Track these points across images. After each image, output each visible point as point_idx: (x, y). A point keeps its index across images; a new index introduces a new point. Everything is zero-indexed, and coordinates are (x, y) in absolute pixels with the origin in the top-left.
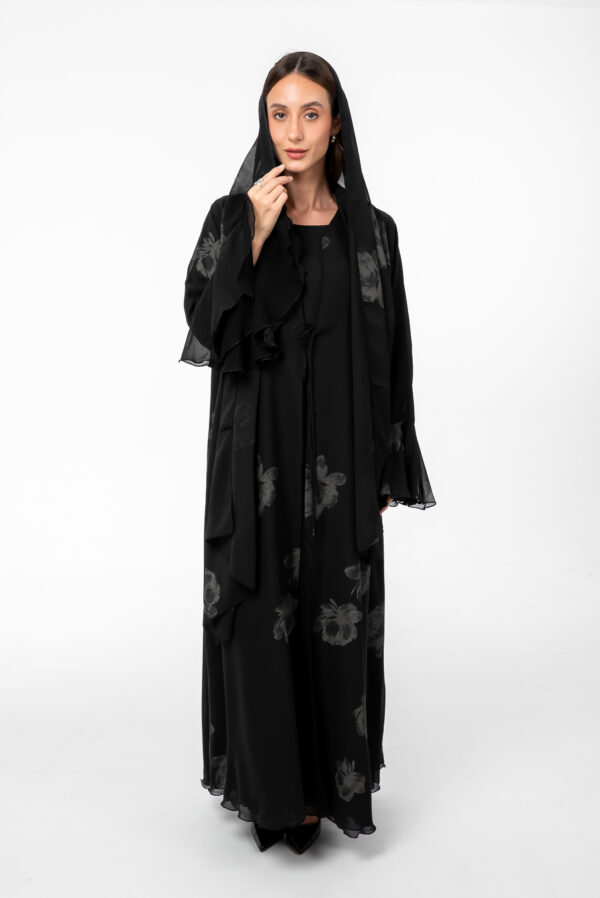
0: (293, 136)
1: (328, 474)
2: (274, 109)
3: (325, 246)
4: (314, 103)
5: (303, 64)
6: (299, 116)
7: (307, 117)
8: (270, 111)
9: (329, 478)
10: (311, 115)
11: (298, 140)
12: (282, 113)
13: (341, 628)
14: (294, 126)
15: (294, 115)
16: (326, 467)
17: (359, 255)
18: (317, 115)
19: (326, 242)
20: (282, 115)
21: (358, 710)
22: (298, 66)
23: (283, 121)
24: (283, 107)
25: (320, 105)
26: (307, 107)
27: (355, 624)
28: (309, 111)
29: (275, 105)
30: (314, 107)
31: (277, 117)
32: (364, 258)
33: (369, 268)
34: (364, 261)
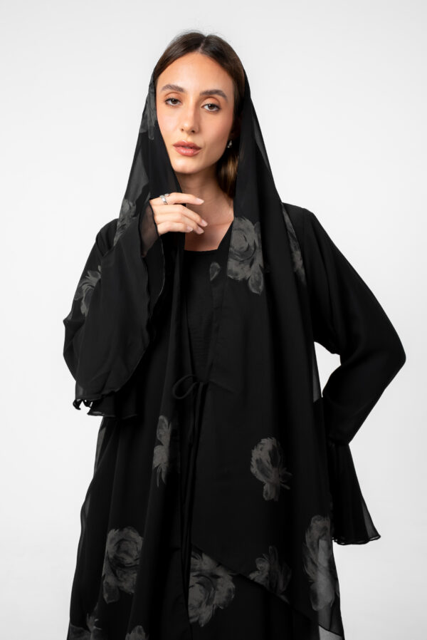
0: (187, 126)
2: (166, 92)
3: (216, 273)
4: (217, 92)
6: (198, 105)
7: (206, 107)
8: (161, 94)
10: (212, 106)
11: (193, 133)
12: (177, 98)
15: (191, 102)
18: (218, 107)
19: (215, 268)
23: (176, 107)
25: (224, 96)
26: (209, 94)
28: (209, 101)
29: (168, 87)
30: (216, 96)
31: (170, 102)
32: (242, 226)
33: (246, 240)
34: (240, 229)
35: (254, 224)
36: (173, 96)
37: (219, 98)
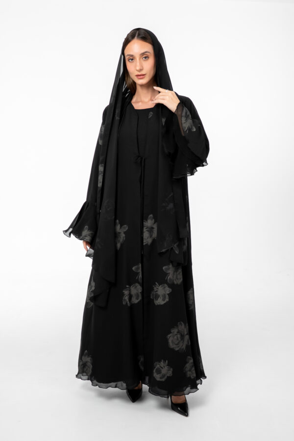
0: (138, 68)
2: (128, 57)
4: (146, 52)
5: (139, 35)
6: (140, 59)
7: (144, 59)
8: (127, 58)
10: (145, 58)
11: (141, 70)
12: (132, 58)
13: (161, 296)
14: (138, 64)
15: (138, 58)
18: (148, 57)
19: (151, 115)
20: (132, 60)
21: (169, 336)
22: (136, 35)
23: (133, 62)
24: (132, 56)
25: (149, 52)
26: (143, 54)
27: (168, 294)
28: (145, 56)
29: (128, 55)
30: (146, 54)
31: (130, 60)
36: (131, 58)
37: (148, 54)
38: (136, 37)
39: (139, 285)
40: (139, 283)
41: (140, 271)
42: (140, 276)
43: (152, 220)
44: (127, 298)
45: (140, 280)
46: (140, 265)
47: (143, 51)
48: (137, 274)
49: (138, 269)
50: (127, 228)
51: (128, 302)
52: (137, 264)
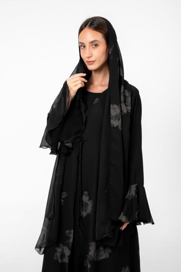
1: (89, 200)
3: (96, 102)
6: (89, 46)
7: (94, 46)
9: (89, 201)
11: (90, 57)
12: (84, 46)
16: (88, 197)
17: (111, 106)
18: (98, 45)
19: (97, 100)
23: (85, 49)
24: (83, 43)
25: (99, 41)
26: (93, 42)
28: (94, 44)
32: (114, 107)
33: (116, 112)
34: (113, 108)
35: (118, 106)
37: (97, 42)
38: (87, 26)
39: (68, 249)
40: (68, 247)
41: (72, 236)
42: (71, 240)
43: (87, 197)
44: (58, 255)
45: (70, 245)
46: (72, 231)
47: (92, 40)
48: (69, 238)
49: (70, 233)
50: (66, 195)
51: (59, 259)
52: (70, 229)
